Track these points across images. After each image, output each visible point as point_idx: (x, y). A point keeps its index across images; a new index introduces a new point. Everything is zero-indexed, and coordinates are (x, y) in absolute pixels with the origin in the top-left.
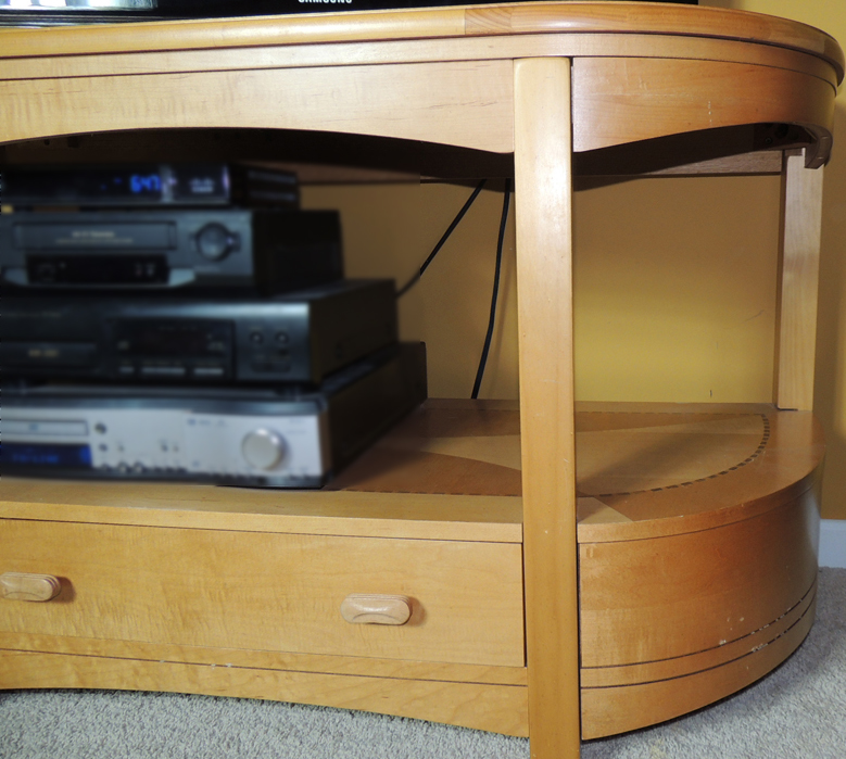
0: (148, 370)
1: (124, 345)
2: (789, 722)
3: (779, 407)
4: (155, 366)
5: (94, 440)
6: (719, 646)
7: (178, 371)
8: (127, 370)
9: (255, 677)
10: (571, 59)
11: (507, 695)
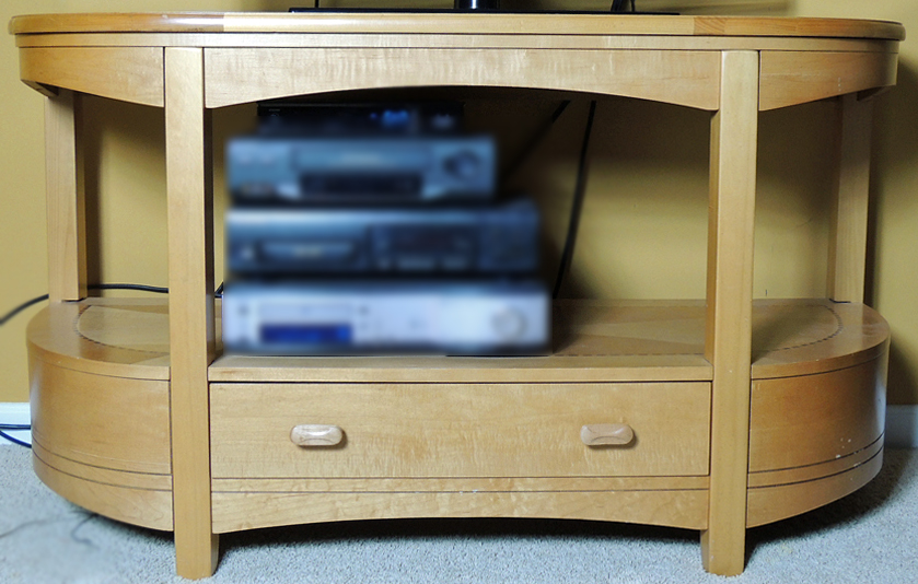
0: (403, 263)
1: (383, 245)
5: (356, 320)
6: (835, 459)
7: (429, 263)
8: (384, 264)
9: (496, 499)
10: (759, 51)
11: (693, 498)
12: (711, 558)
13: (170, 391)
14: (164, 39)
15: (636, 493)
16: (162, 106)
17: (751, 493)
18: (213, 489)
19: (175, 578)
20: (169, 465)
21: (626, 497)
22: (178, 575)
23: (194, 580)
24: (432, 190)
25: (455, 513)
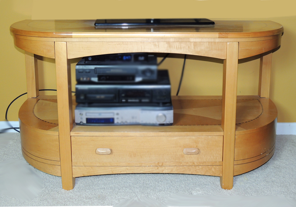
0: (129, 101)
1: (123, 95)
2: (272, 171)
3: (261, 97)
4: (131, 99)
5: (115, 117)
6: (261, 155)
7: (137, 101)
8: (124, 100)
9: (158, 168)
10: (239, 42)
11: (218, 168)
12: (223, 184)
13: (59, 138)
14: (54, 39)
15: (200, 167)
16: (54, 58)
17: (235, 166)
18: (73, 165)
19: (62, 190)
20: (59, 158)
21: (197, 168)
22: (63, 189)
23: (68, 190)
24: (138, 79)
25: (146, 172)
